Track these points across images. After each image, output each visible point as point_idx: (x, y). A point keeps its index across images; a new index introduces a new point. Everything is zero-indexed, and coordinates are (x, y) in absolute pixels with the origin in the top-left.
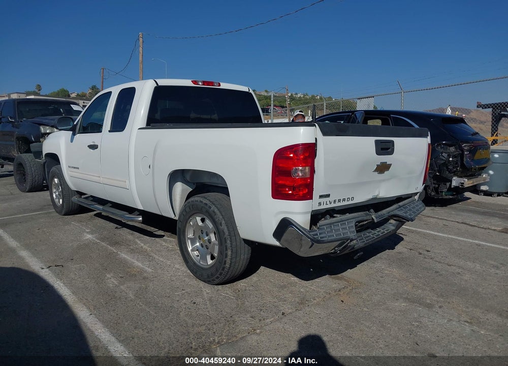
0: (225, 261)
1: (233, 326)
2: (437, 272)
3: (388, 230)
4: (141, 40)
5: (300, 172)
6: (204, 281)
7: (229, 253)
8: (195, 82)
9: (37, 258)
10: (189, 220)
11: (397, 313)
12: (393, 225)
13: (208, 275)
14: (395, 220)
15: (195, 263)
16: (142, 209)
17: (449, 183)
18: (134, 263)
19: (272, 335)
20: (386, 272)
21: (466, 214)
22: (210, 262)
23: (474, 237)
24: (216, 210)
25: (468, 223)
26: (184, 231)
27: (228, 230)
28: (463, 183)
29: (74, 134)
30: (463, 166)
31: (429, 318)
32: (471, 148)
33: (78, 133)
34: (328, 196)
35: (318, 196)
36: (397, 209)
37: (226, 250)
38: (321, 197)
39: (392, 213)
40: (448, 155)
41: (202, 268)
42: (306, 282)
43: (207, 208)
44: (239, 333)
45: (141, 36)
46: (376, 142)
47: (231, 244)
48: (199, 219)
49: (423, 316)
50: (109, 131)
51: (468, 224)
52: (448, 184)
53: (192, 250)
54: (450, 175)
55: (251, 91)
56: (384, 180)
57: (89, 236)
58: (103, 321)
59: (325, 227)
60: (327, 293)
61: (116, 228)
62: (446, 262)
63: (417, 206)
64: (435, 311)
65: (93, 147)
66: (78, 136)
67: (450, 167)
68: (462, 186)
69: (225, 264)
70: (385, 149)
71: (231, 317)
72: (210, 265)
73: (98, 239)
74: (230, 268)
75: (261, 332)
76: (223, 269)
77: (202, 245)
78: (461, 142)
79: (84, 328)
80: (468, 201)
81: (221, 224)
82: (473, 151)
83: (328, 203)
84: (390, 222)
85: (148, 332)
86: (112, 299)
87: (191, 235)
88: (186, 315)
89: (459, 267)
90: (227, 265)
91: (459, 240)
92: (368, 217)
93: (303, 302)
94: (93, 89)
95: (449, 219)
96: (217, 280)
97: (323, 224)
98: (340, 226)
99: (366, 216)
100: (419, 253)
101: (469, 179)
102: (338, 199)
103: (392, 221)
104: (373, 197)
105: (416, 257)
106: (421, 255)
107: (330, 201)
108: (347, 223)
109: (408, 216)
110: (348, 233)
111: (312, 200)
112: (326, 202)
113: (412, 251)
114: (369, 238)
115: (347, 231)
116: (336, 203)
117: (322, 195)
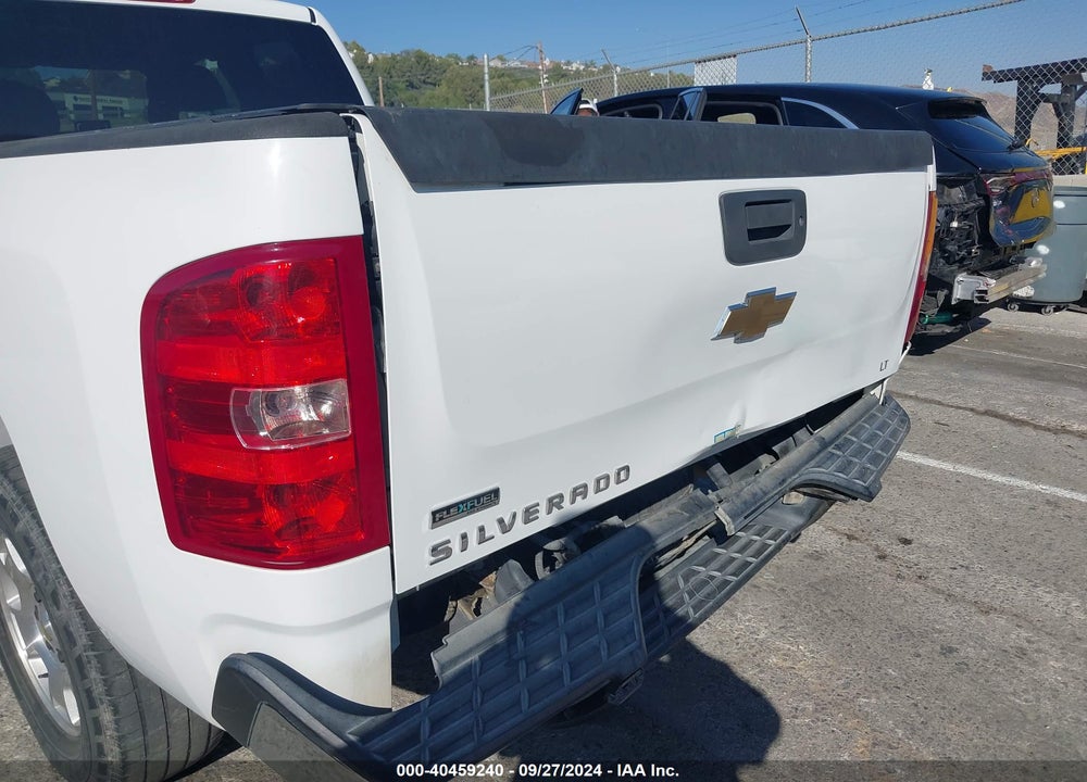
2: (948, 651)
3: (781, 532)
12: (798, 511)
17: (946, 292)
20: (774, 660)
21: (989, 378)
23: (1031, 468)
25: (1001, 411)
28: (985, 292)
30: (986, 241)
32: (1009, 188)
34: (492, 497)
35: (428, 518)
36: (812, 457)
40: (947, 214)
46: (729, 203)
51: (1002, 417)
52: (941, 295)
54: (947, 269)
62: (970, 596)
63: (882, 427)
67: (951, 247)
68: (981, 299)
78: (983, 172)
80: (985, 330)
82: (1012, 200)
83: (493, 529)
84: (785, 499)
89: (1019, 618)
92: (700, 520)
95: (948, 399)
97: (467, 648)
98: (561, 618)
99: (689, 519)
100: (876, 554)
101: (998, 278)
102: (549, 496)
103: (797, 499)
104: (719, 440)
105: (869, 575)
106: (884, 564)
107: (501, 521)
108: (602, 588)
109: (855, 483)
110: (597, 649)
111: (388, 547)
112: (482, 529)
113: (854, 543)
114: (707, 590)
115: (594, 639)
116: (537, 518)
117: (448, 509)
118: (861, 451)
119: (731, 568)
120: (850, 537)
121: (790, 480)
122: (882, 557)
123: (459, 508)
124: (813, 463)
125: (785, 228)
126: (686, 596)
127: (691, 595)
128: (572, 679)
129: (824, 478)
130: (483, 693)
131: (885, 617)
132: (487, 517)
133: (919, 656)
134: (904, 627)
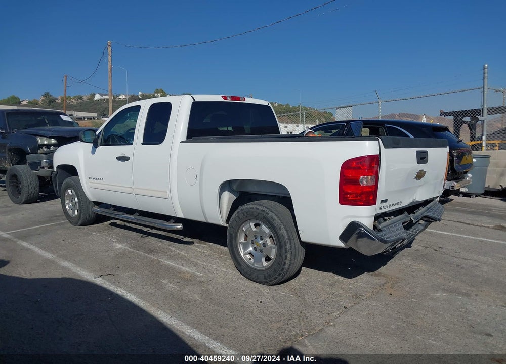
0: (285, 263)
1: (307, 321)
2: (458, 266)
3: (419, 230)
4: (110, 48)
5: (365, 180)
6: (260, 283)
7: (289, 255)
8: (225, 98)
9: (82, 268)
10: (242, 226)
11: (443, 302)
12: (422, 226)
13: (265, 276)
14: (424, 221)
15: (248, 266)
16: (183, 217)
18: (181, 268)
19: (345, 326)
20: (414, 267)
22: (265, 264)
23: (474, 234)
24: (274, 216)
26: (236, 237)
27: (288, 234)
28: (454, 186)
29: (96, 146)
30: (453, 170)
31: (471, 304)
32: (459, 154)
33: (100, 145)
34: (386, 201)
35: (380, 202)
36: (426, 211)
37: (286, 252)
38: (382, 202)
39: (424, 215)
41: (258, 270)
42: (350, 279)
43: (265, 214)
44: (315, 325)
45: (109, 44)
46: (417, 152)
47: (291, 247)
48: (252, 225)
49: (466, 304)
50: (142, 144)
51: (463, 223)
53: (245, 254)
55: (270, 105)
56: (420, 186)
57: (119, 246)
58: (187, 322)
59: (385, 228)
60: (374, 288)
61: (142, 236)
62: (462, 257)
63: (439, 207)
64: (473, 299)
65: (123, 159)
66: (100, 148)
68: (452, 189)
69: (285, 265)
70: (422, 158)
71: (301, 312)
72: (265, 267)
73: (132, 248)
74: (288, 269)
75: (335, 324)
76: (283, 269)
77: (255, 249)
78: (451, 149)
79: (173, 330)
80: (452, 202)
81: (280, 229)
82: (460, 157)
84: (419, 222)
85: (234, 330)
86: (181, 302)
87: (242, 240)
88: (260, 313)
89: (475, 261)
90: (287, 266)
91: (463, 237)
93: (357, 297)
94: (46, 96)
96: (275, 280)
100: (434, 250)
101: (457, 182)
103: (422, 222)
105: (433, 254)
109: (436, 218)
111: (376, 205)
118: (436, 211)
120: (426, 247)
122: (436, 251)
125: (425, 158)
129: (429, 215)
131: (440, 261)
133: (451, 267)
134: (446, 262)
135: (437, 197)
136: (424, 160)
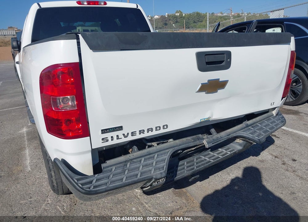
2: (293, 193)
3: (233, 150)
7: (53, 174)
12: (240, 145)
34: (120, 128)
36: (242, 129)
37: (50, 171)
46: (199, 55)
63: (272, 123)
69: (53, 182)
70: (214, 62)
83: (121, 136)
84: (236, 141)
90: (55, 184)
92: (197, 142)
97: (112, 164)
98: (142, 162)
99: (193, 142)
100: (282, 163)
102: (140, 130)
103: (240, 141)
104: (202, 121)
105: (277, 168)
106: (283, 166)
107: (124, 135)
108: (157, 156)
109: (255, 138)
110: (151, 170)
111: (89, 137)
112: (117, 136)
113: (276, 159)
114: (203, 163)
115: (150, 168)
116: (136, 135)
117: (106, 130)
118: (261, 129)
119: (213, 158)
121: (232, 135)
122: (284, 164)
123: (110, 130)
124: (242, 131)
125: (223, 61)
126: (195, 163)
127: (197, 163)
128: (140, 176)
129: (244, 135)
130: (113, 175)
131: (277, 181)
132: (120, 133)
133: (282, 193)
134: (281, 185)
135: (274, 109)
136: (223, 64)
